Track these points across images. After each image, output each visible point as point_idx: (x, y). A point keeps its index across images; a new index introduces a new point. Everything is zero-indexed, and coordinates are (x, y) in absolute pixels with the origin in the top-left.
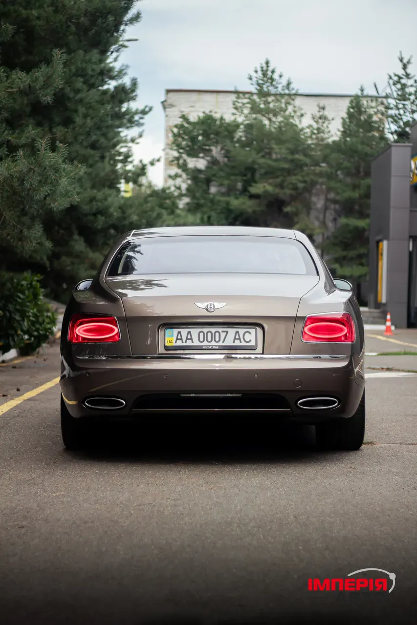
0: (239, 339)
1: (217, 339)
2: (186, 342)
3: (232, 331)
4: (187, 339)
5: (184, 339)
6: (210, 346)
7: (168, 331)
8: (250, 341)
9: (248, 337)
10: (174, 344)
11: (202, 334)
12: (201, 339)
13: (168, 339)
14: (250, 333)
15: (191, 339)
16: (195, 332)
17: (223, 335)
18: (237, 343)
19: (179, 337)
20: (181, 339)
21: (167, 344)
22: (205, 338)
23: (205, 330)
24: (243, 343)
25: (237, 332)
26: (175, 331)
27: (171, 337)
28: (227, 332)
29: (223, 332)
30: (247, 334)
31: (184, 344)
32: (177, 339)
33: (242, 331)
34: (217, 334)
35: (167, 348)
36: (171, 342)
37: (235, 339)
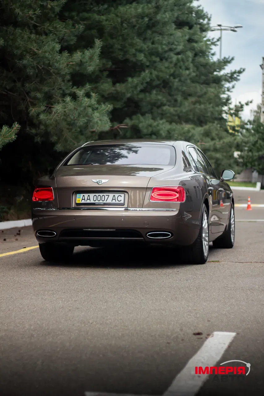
0: (115, 199)
1: (103, 200)
2: (87, 201)
3: (111, 195)
4: (87, 199)
5: (86, 199)
6: (99, 203)
7: (78, 195)
8: (121, 200)
9: (120, 198)
10: (81, 202)
11: (95, 197)
12: (95, 200)
13: (77, 199)
14: (121, 196)
15: (90, 199)
16: (92, 195)
17: (106, 197)
18: (114, 201)
19: (84, 198)
20: (84, 199)
21: (77, 202)
22: (97, 198)
23: (97, 195)
24: (117, 202)
25: (114, 196)
26: (82, 195)
27: (80, 198)
28: (109, 196)
29: (106, 195)
30: (120, 197)
31: (86, 202)
32: (82, 199)
33: (117, 195)
34: (103, 197)
35: (77, 204)
36: (79, 201)
37: (113, 199)
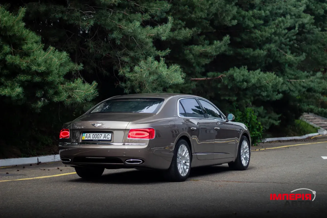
0: (105, 137)
1: (98, 137)
3: (103, 134)
4: (89, 137)
5: (88, 137)
6: (96, 140)
7: (84, 134)
8: (109, 138)
9: (108, 136)
10: (85, 139)
11: (94, 135)
12: (93, 137)
15: (90, 137)
16: (91, 134)
17: (100, 136)
18: (105, 139)
20: (87, 137)
21: (83, 139)
24: (107, 139)
25: (105, 135)
26: (86, 134)
27: (84, 136)
28: (102, 135)
29: (100, 134)
31: (88, 139)
32: (86, 137)
33: (106, 134)
34: (98, 135)
37: (104, 137)
